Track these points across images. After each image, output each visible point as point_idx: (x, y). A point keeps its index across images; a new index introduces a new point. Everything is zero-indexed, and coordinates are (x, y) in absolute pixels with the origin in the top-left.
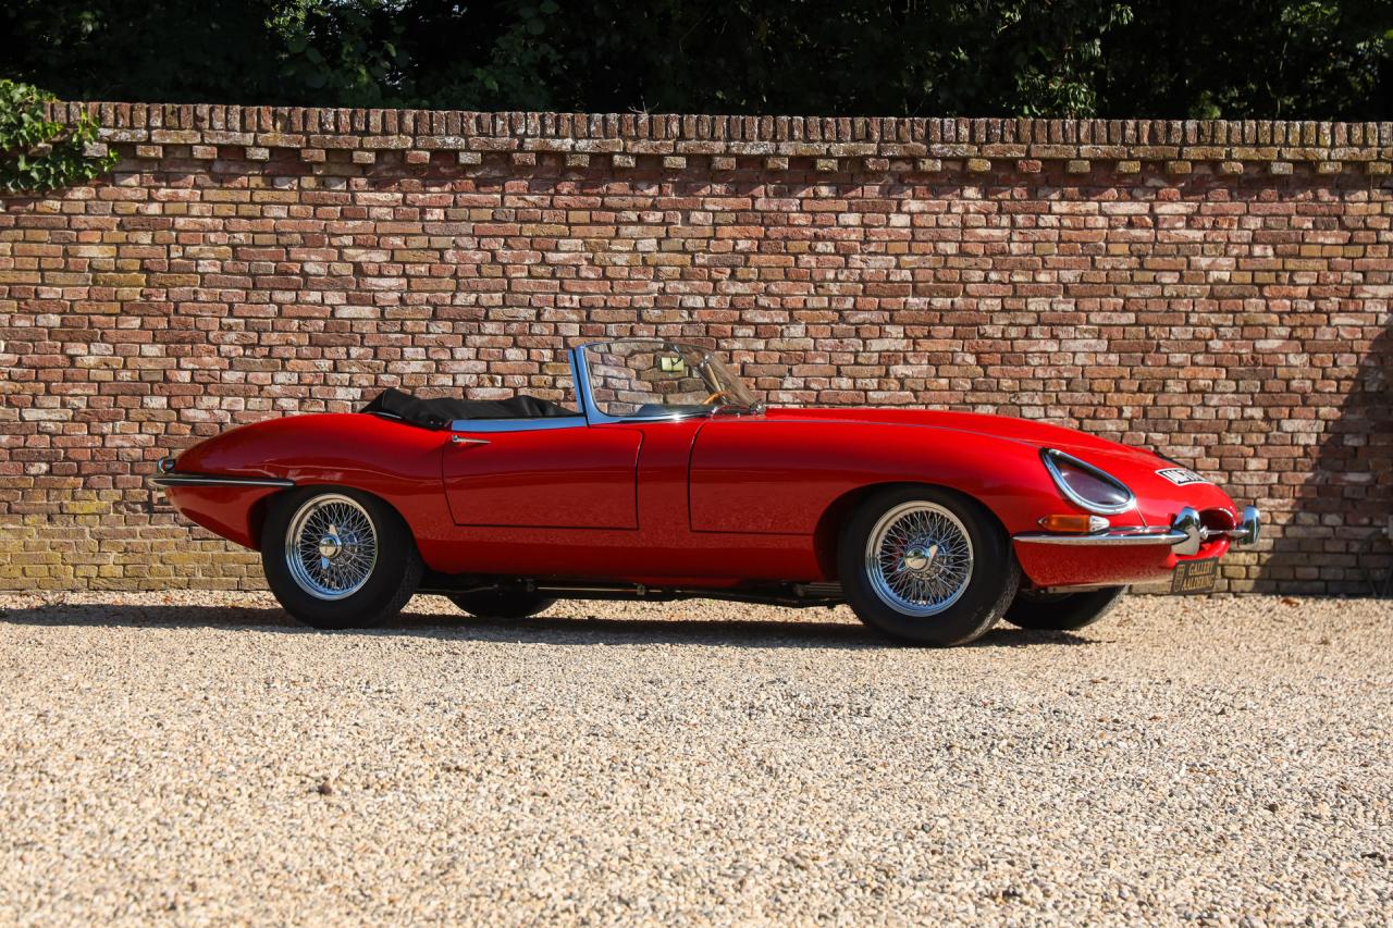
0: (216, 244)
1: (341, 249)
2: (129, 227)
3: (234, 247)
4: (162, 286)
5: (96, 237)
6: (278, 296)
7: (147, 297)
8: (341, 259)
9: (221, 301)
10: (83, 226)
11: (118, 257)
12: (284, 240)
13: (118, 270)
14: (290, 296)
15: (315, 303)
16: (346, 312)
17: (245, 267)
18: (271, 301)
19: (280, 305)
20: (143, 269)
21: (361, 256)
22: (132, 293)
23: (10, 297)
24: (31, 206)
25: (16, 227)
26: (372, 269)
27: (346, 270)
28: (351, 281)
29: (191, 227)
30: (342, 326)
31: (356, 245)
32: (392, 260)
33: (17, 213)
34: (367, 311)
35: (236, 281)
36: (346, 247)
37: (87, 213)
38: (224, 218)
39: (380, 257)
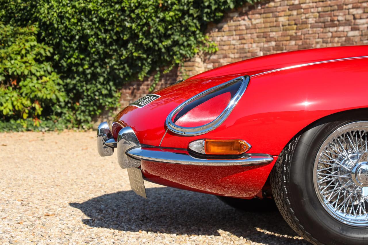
0: (313, 13)
1: (349, 9)
2: (290, 9)
3: (319, 12)
4: (300, 29)
5: (282, 14)
6: (332, 29)
7: (296, 33)
8: (349, 14)
9: (315, 33)
10: (279, 10)
11: (288, 20)
12: (332, 8)
13: (289, 25)
14: (335, 29)
15: (341, 31)
16: (351, 34)
17: (322, 19)
18: (329, 32)
19: (332, 33)
20: (296, 24)
21: (354, 11)
22: (292, 33)
23: (263, 37)
24: (267, 5)
25: (264, 13)
26: (357, 16)
27: (351, 18)
28: (351, 22)
29: (307, 7)
30: (350, 39)
31: (353, 8)
32: (364, 12)
33: (264, 8)
34: (356, 33)
35: (319, 25)
36: (350, 9)
37: (280, 6)
38: (316, 2)
39: (360, 11)
